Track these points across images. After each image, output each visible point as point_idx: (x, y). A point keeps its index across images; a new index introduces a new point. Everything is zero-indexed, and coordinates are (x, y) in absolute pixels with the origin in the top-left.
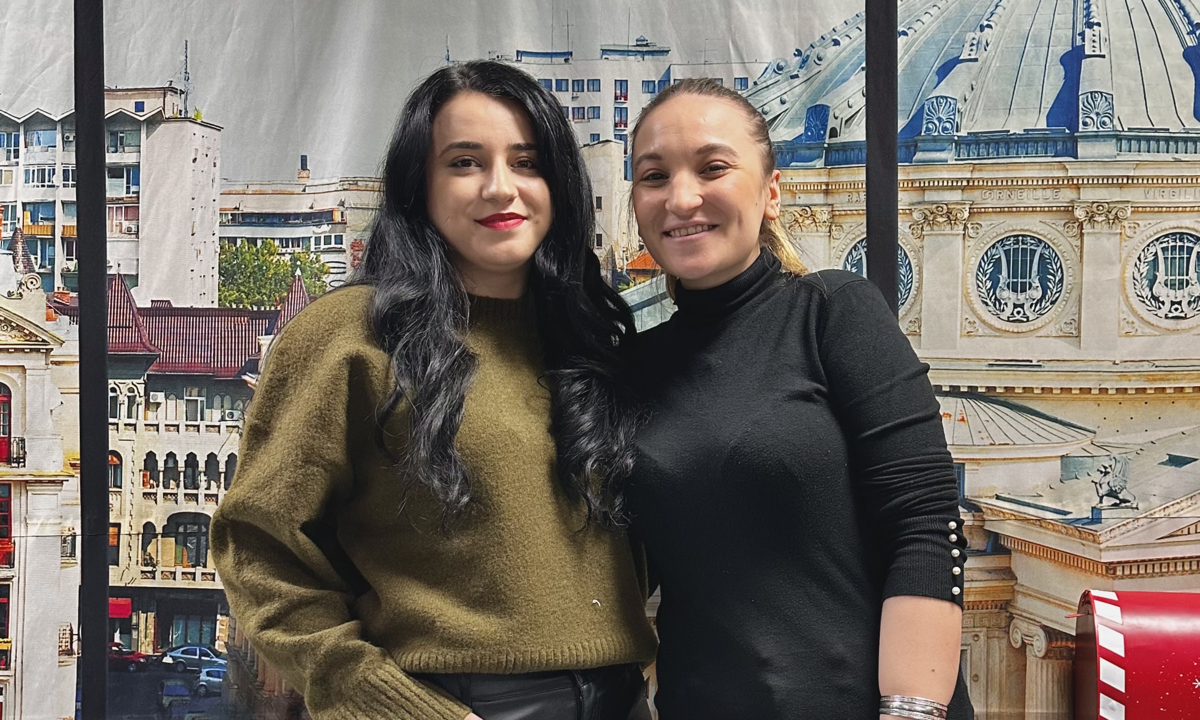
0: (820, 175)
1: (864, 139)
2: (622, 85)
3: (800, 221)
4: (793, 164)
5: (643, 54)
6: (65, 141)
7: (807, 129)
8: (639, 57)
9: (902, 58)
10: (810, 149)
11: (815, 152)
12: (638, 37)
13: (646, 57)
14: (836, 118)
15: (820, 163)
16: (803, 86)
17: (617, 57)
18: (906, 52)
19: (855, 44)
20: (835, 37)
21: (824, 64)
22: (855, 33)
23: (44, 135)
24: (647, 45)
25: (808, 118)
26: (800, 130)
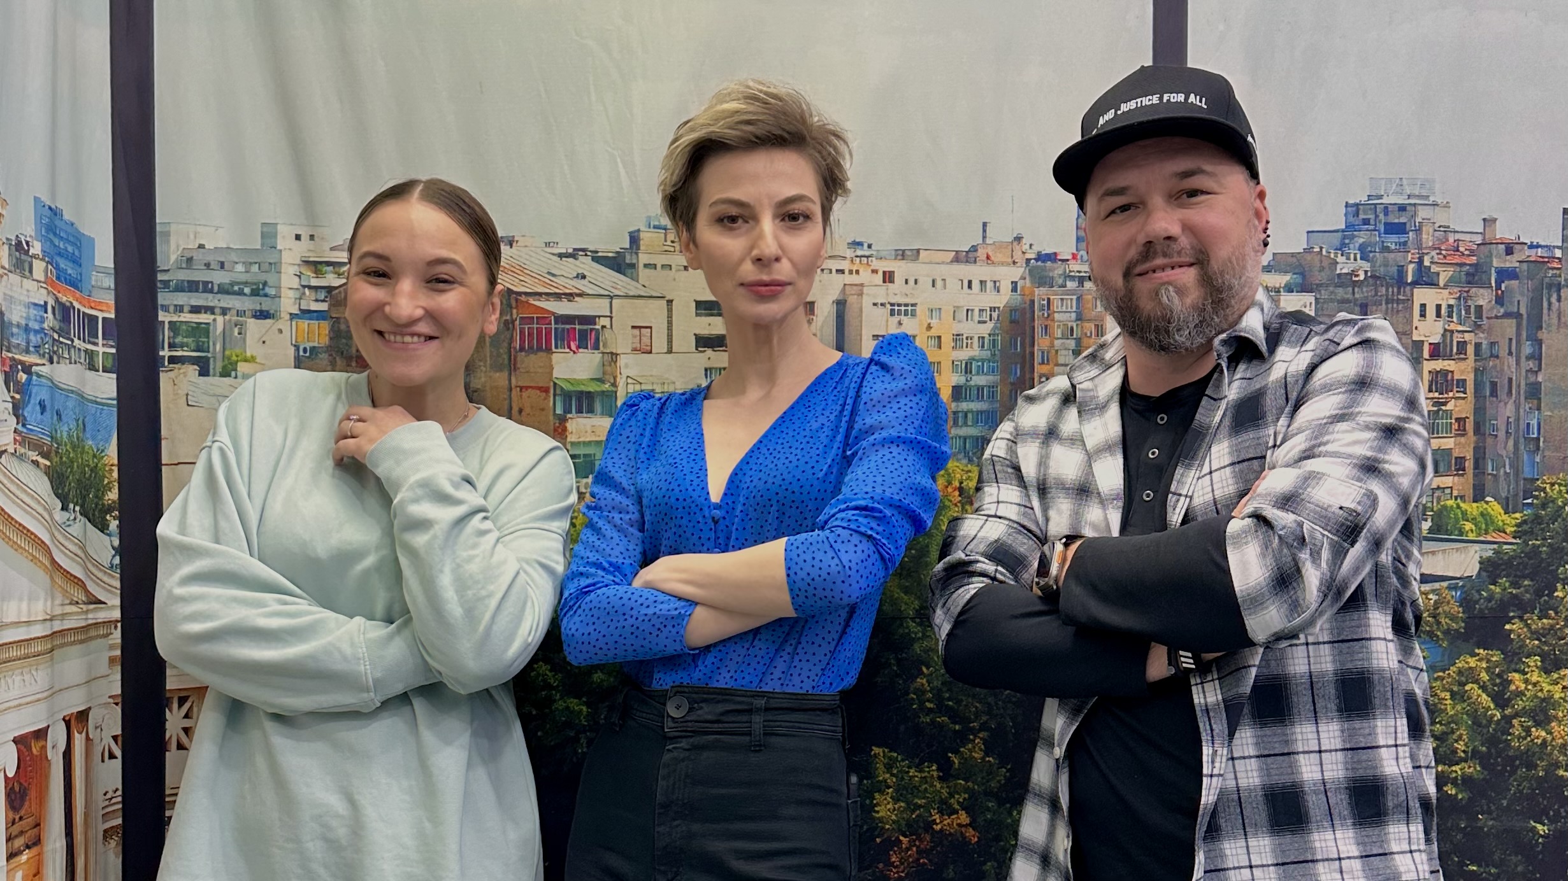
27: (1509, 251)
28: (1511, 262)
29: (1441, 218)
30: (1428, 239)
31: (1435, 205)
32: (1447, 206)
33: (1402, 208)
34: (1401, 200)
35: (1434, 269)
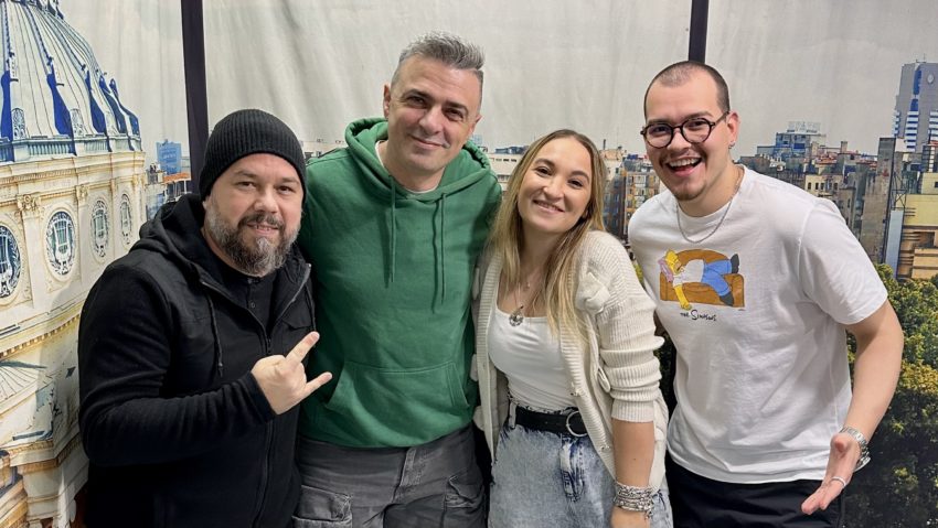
27: (852, 158)
28: (853, 163)
29: (821, 142)
30: (814, 152)
31: (819, 135)
32: (825, 136)
33: (804, 136)
34: (804, 133)
35: (817, 166)
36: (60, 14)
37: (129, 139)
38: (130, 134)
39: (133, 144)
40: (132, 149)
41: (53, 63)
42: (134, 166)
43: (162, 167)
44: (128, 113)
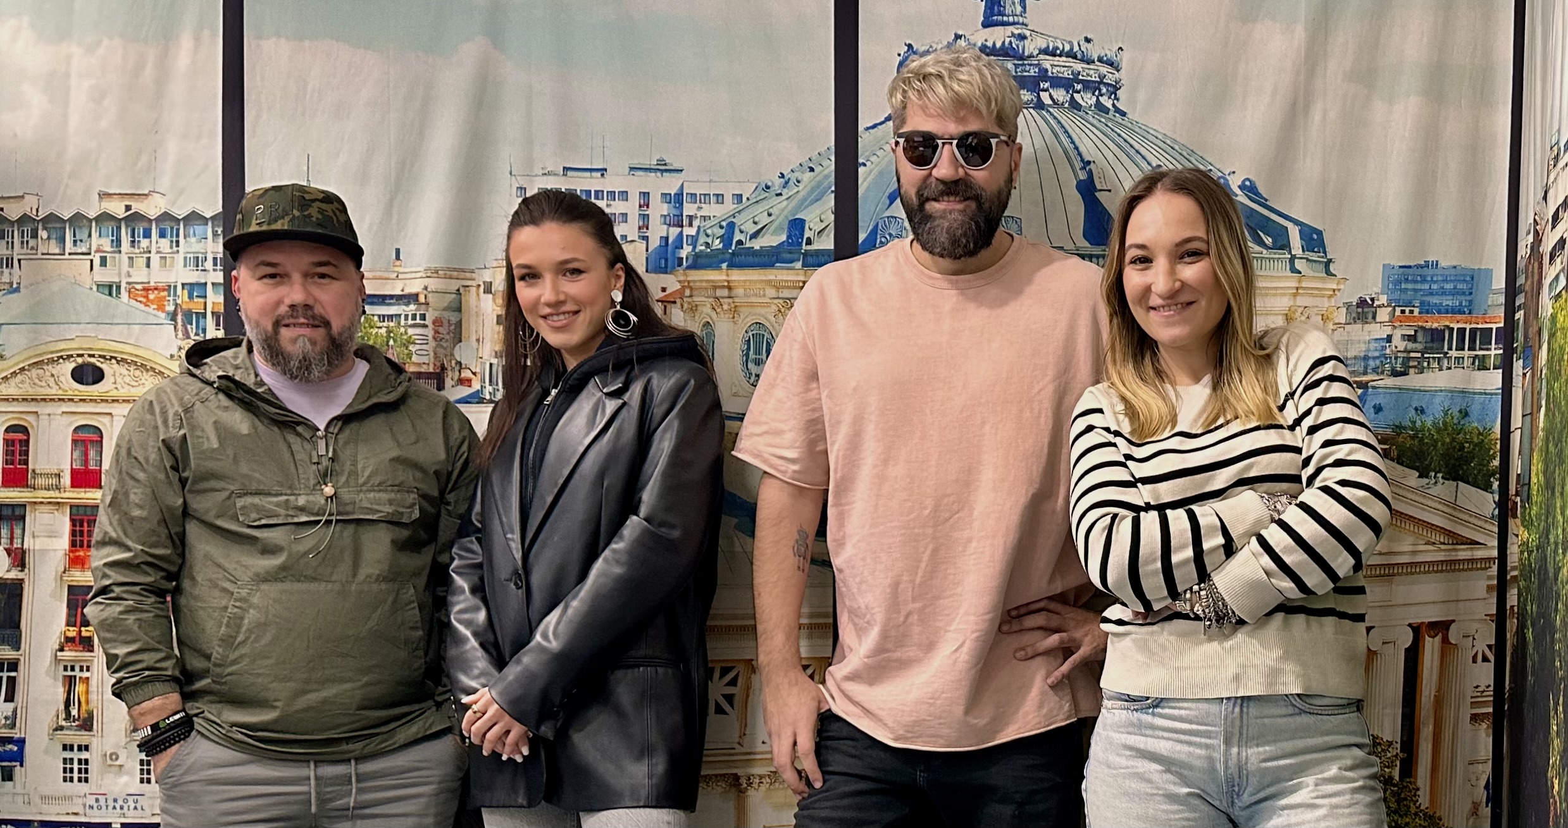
0: (798, 274)
1: (832, 247)
2: (645, 195)
3: (783, 310)
4: (778, 265)
5: (662, 171)
6: (215, 234)
7: (789, 237)
8: (659, 174)
9: (862, 183)
10: (791, 253)
11: (796, 256)
12: (658, 158)
13: (664, 174)
14: (811, 229)
15: (799, 265)
16: (785, 203)
17: (641, 173)
18: (865, 180)
19: (826, 172)
20: (811, 165)
21: (801, 186)
22: (825, 163)
23: (199, 229)
24: (665, 164)
25: (789, 228)
26: (784, 238)
36: (1117, 110)
37: (1293, 259)
38: (1297, 250)
39: (1299, 264)
40: (1294, 270)
41: (1092, 166)
42: (1295, 295)
43: (1390, 301)
44: (1296, 222)
